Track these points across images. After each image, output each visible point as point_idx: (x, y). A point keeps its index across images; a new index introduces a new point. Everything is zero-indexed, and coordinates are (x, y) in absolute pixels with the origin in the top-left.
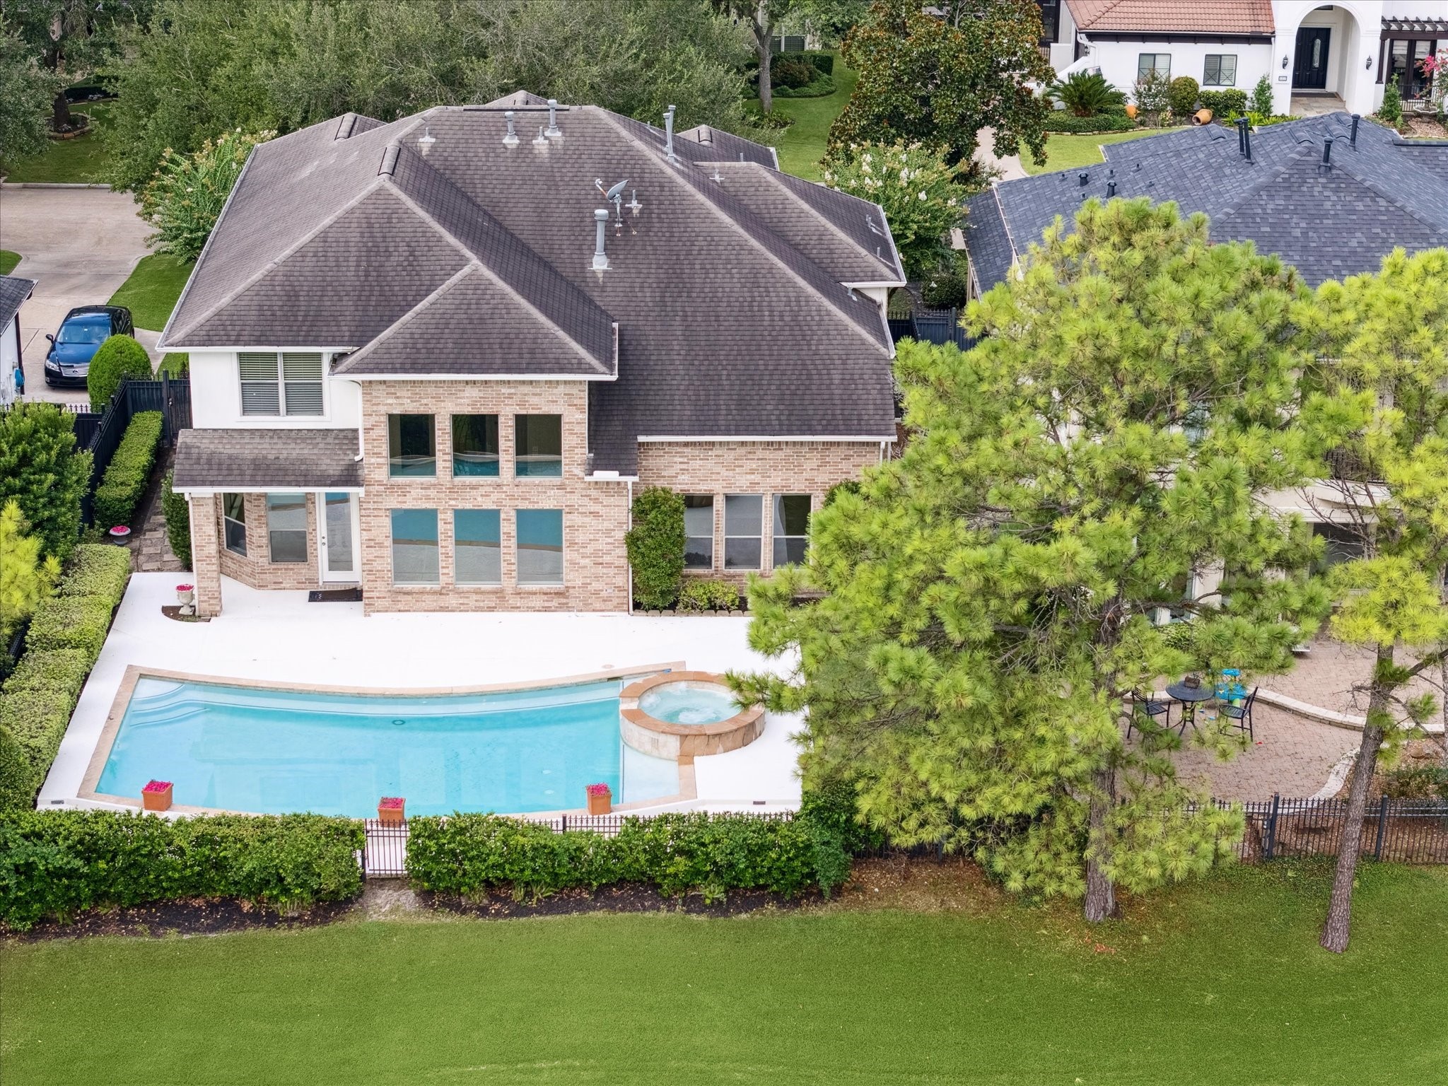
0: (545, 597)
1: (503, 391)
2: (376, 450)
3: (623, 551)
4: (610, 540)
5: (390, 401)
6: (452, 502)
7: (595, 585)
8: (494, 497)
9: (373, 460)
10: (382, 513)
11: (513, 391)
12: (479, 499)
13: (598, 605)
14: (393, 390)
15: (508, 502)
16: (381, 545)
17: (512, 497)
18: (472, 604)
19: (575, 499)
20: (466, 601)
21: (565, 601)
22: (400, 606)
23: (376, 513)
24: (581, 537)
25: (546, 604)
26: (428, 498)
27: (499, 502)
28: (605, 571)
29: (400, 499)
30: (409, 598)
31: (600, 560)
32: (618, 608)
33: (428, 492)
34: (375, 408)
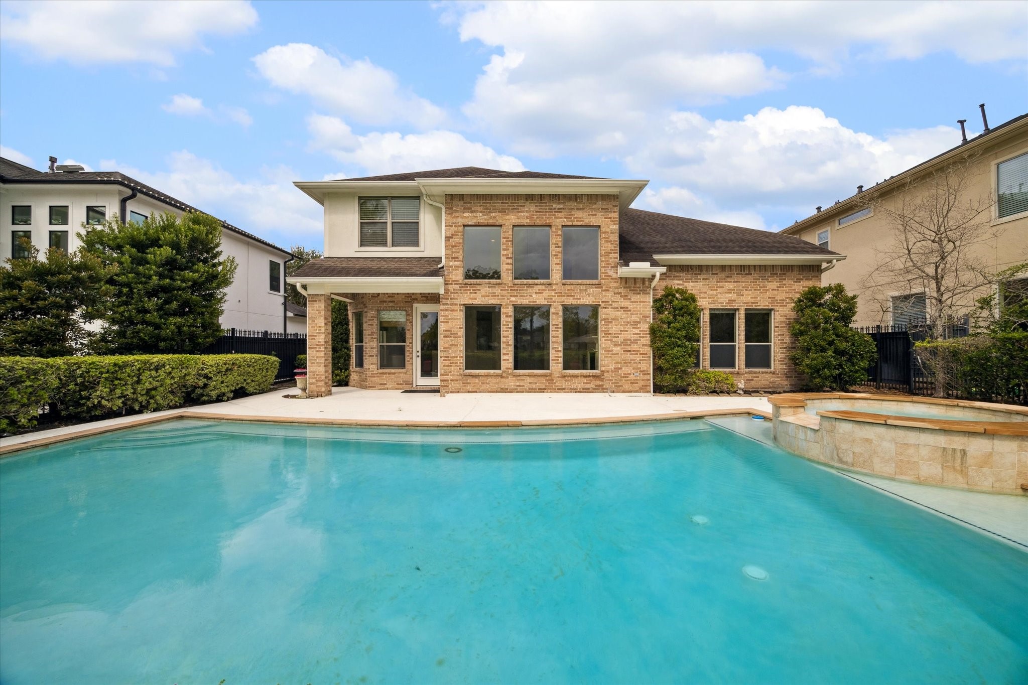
0: (585, 380)
1: (554, 206)
2: (454, 255)
3: (647, 340)
4: (637, 331)
5: (466, 215)
6: (513, 299)
7: (625, 370)
8: (546, 294)
9: (451, 264)
10: (457, 308)
11: (562, 206)
12: (534, 296)
13: (627, 387)
14: (469, 205)
15: (556, 299)
16: (455, 335)
17: (560, 294)
18: (527, 386)
19: (609, 296)
20: (521, 383)
21: (600, 383)
22: (469, 388)
23: (452, 307)
24: (614, 329)
25: (586, 386)
26: (494, 295)
27: (549, 298)
28: (632, 357)
29: (472, 296)
30: (477, 380)
31: (629, 348)
32: (643, 389)
33: (494, 290)
34: (455, 220)
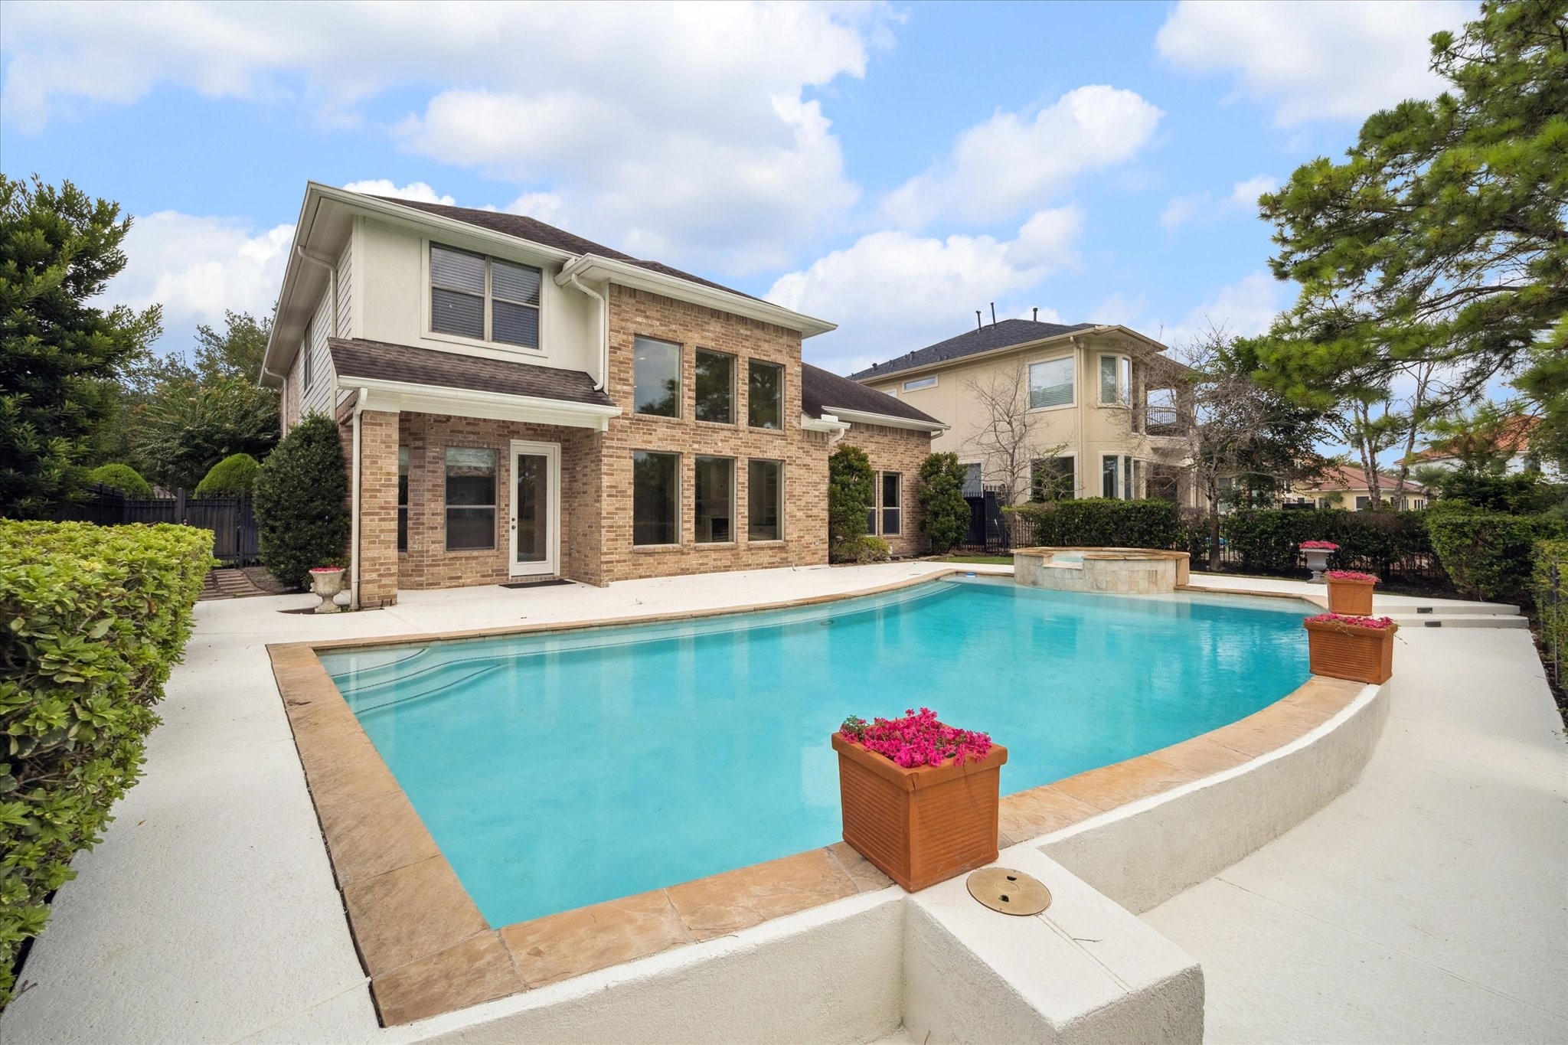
0: (770, 552)
1: (742, 331)
2: (622, 375)
3: (825, 504)
4: (817, 493)
5: (639, 319)
6: (696, 446)
7: (808, 538)
8: (733, 442)
9: (619, 387)
10: (626, 453)
11: (749, 333)
12: (720, 444)
13: (808, 559)
14: (642, 307)
15: (742, 450)
16: (622, 493)
17: (746, 444)
18: (711, 563)
19: (793, 451)
20: (705, 560)
21: (784, 555)
22: (642, 571)
23: (619, 453)
24: (798, 490)
25: (772, 560)
26: (673, 439)
27: (735, 449)
28: (813, 523)
29: (646, 437)
30: (651, 560)
31: (810, 513)
32: (825, 563)
33: (674, 432)
34: (623, 324)
